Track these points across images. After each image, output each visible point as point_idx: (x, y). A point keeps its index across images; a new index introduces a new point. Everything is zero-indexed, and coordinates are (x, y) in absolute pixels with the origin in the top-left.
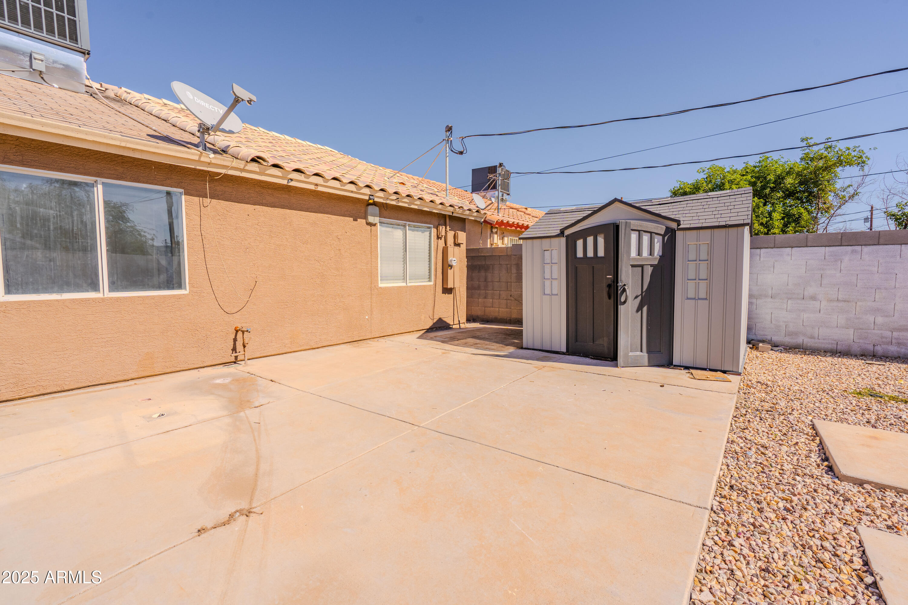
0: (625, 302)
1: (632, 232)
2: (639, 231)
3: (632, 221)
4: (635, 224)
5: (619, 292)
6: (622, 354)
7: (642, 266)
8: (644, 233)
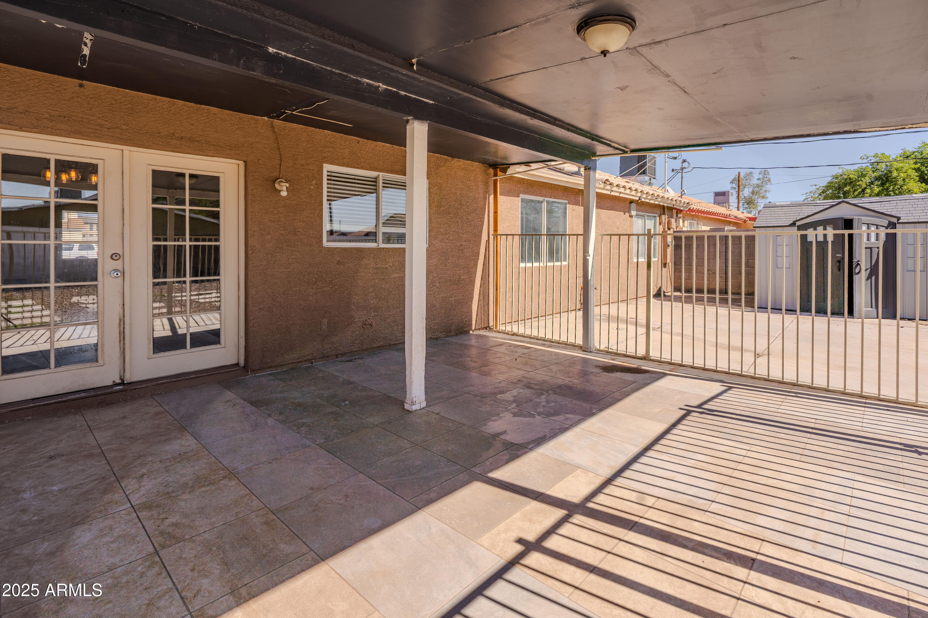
0: (859, 273)
1: (863, 225)
2: (868, 224)
3: (863, 218)
4: (865, 219)
5: (854, 266)
6: (857, 309)
7: (871, 248)
8: (872, 226)
